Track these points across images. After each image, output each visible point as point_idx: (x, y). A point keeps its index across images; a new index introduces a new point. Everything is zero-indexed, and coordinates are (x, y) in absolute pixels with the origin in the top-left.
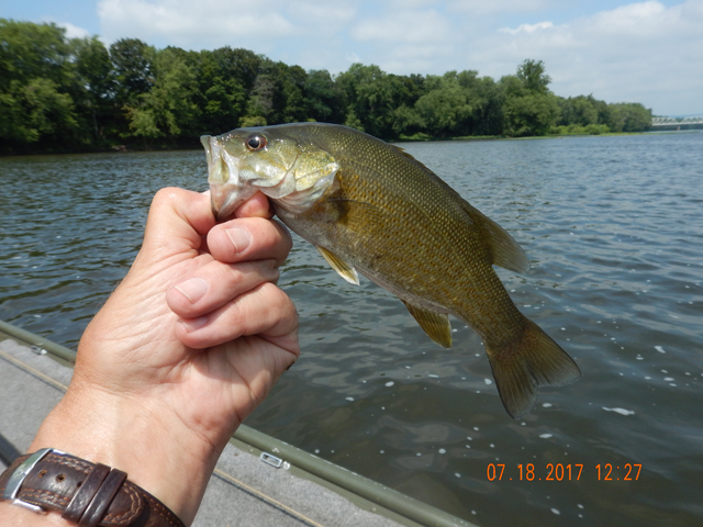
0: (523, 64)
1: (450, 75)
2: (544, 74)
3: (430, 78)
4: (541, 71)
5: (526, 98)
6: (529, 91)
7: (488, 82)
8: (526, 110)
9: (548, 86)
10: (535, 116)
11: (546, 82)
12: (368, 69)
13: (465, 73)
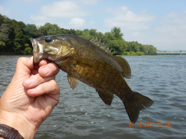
0: (113, 28)
1: (86, 31)
2: (121, 32)
3: (78, 31)
4: (120, 31)
5: (115, 41)
6: (115, 38)
7: (100, 34)
8: (115, 45)
9: (122, 37)
10: (118, 48)
11: (122, 35)
12: (53, 25)
13: (91, 30)
